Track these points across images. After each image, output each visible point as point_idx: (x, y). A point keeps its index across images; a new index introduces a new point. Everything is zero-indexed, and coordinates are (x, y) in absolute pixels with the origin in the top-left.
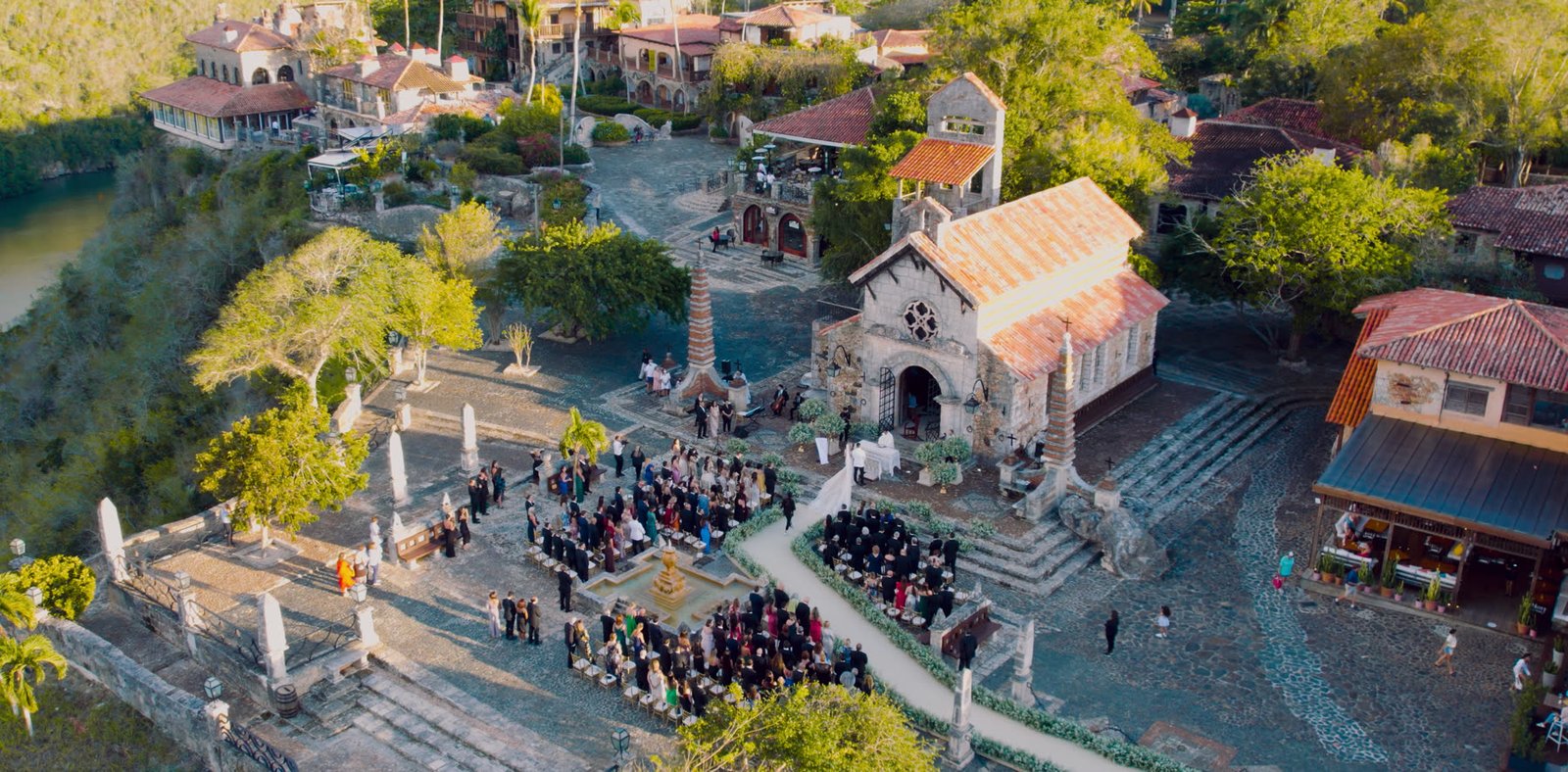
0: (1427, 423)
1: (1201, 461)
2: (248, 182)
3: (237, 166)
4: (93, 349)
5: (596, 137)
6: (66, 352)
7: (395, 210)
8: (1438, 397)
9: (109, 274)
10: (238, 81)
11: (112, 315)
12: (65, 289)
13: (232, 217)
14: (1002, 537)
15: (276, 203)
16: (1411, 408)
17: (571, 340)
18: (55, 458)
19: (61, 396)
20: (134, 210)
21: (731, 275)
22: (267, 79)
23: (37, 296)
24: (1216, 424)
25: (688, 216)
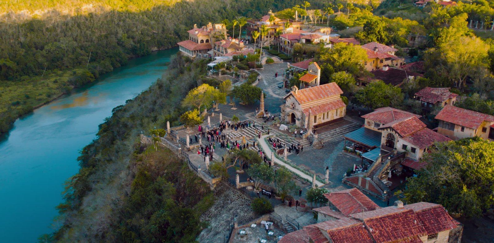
0: (371, 129)
1: (341, 133)
2: (197, 66)
3: (195, 62)
4: (164, 98)
5: (267, 62)
6: (158, 98)
7: (223, 76)
8: (373, 125)
9: (168, 82)
10: (197, 42)
11: (168, 91)
12: (158, 84)
13: (193, 73)
14: (297, 140)
15: (201, 72)
16: (370, 127)
17: (244, 104)
18: (155, 120)
19: (156, 107)
20: (174, 68)
21: (279, 94)
22: (203, 42)
23: (151, 85)
24: (350, 128)
25: (278, 81)
